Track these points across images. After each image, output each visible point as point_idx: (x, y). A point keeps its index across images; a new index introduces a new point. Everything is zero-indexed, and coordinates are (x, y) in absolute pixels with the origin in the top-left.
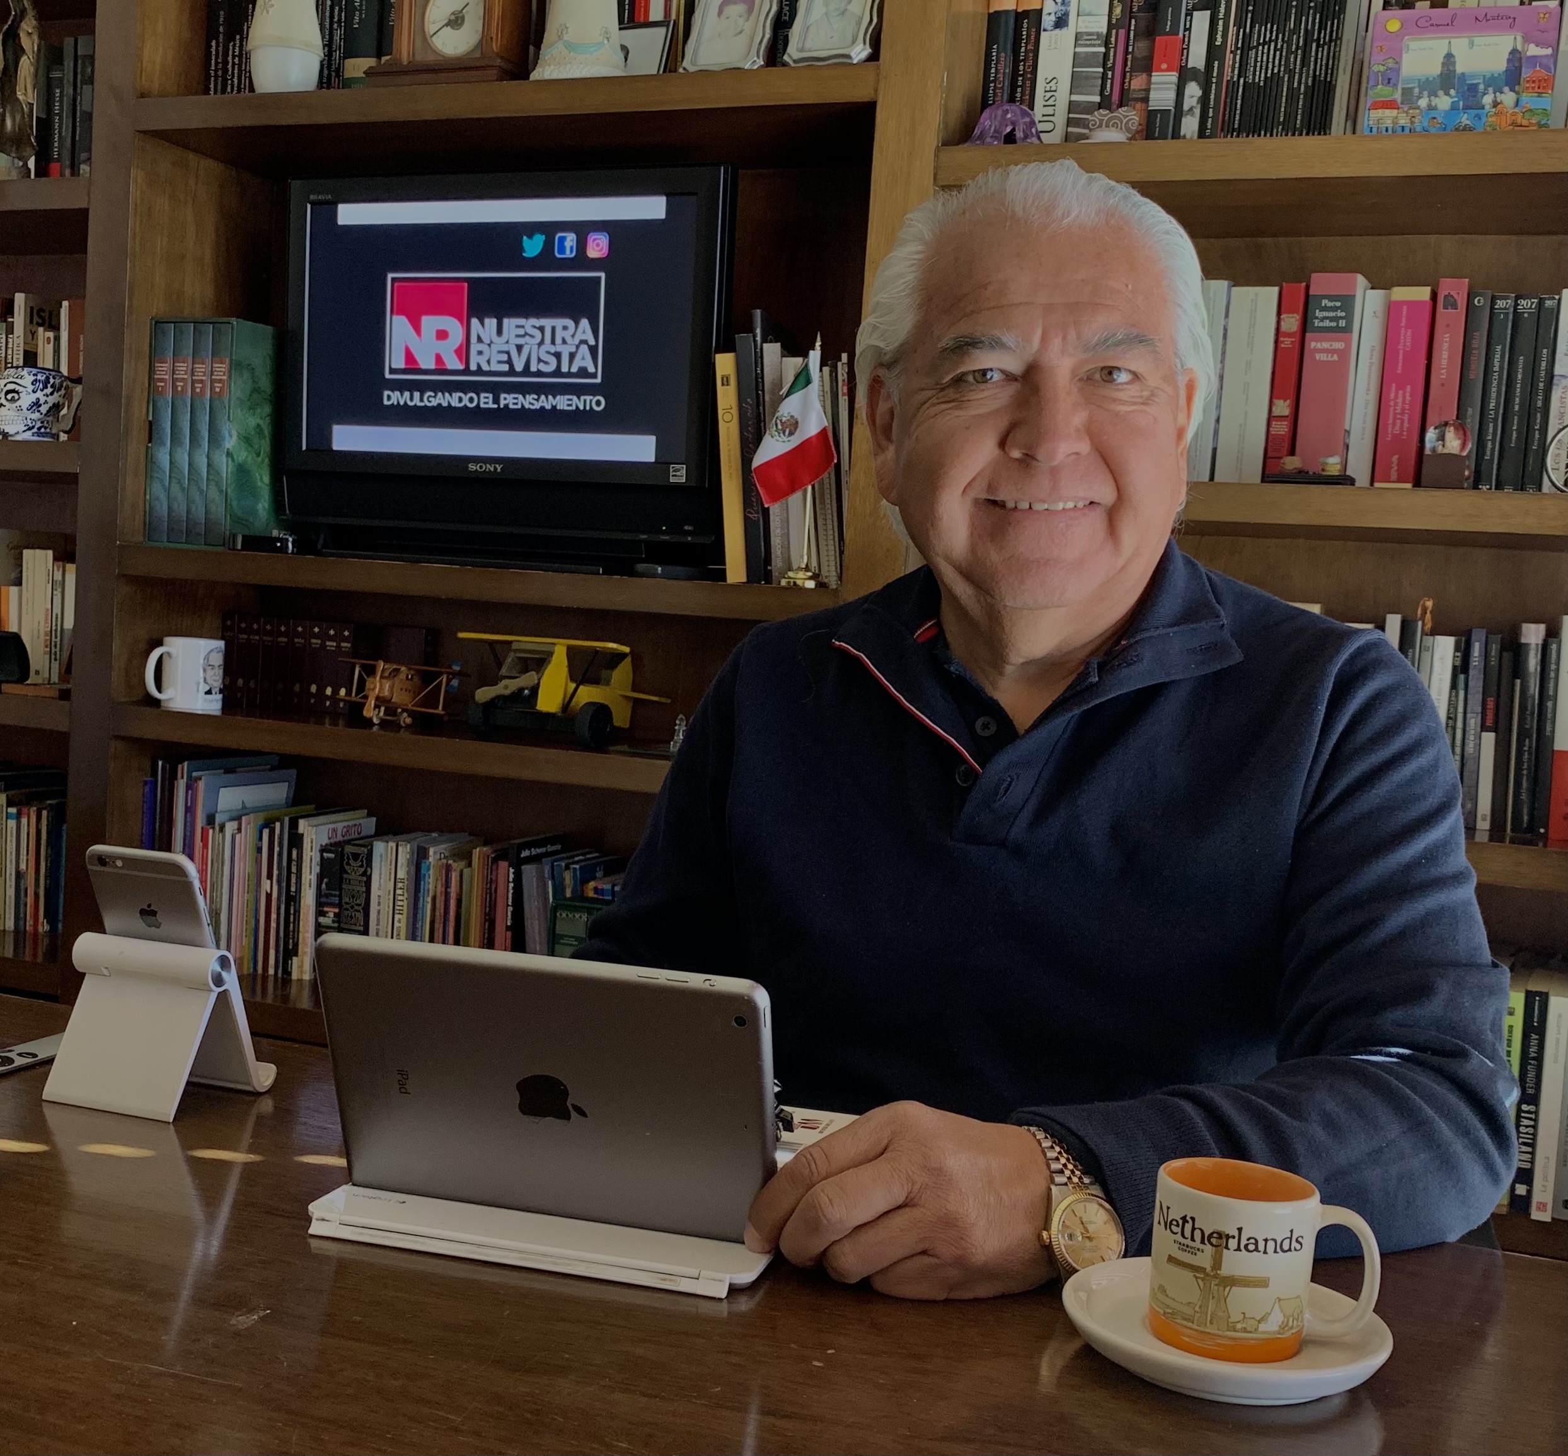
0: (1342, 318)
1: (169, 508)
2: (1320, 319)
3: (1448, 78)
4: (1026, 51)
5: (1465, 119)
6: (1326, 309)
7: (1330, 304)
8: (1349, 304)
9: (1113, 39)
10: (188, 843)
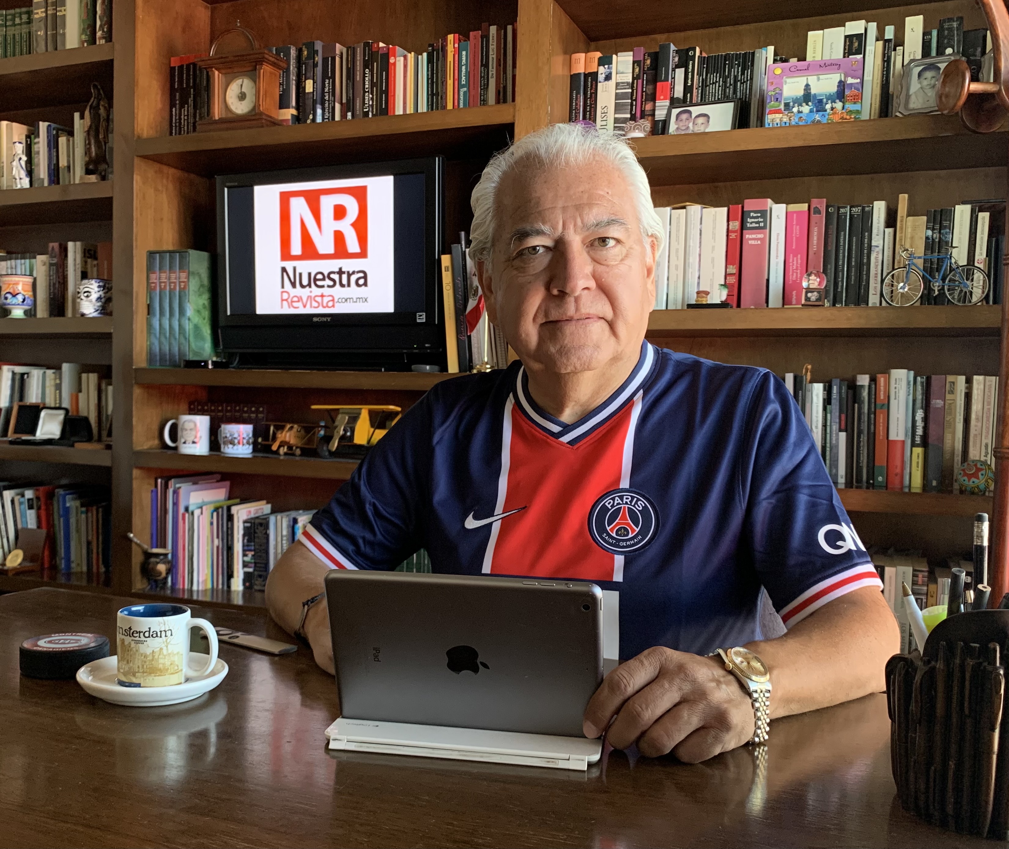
0: (760, 222)
1: (160, 349)
2: (750, 223)
3: (807, 97)
4: (591, 94)
5: (817, 117)
6: (753, 218)
7: (755, 215)
8: (765, 214)
9: (635, 85)
10: (175, 521)
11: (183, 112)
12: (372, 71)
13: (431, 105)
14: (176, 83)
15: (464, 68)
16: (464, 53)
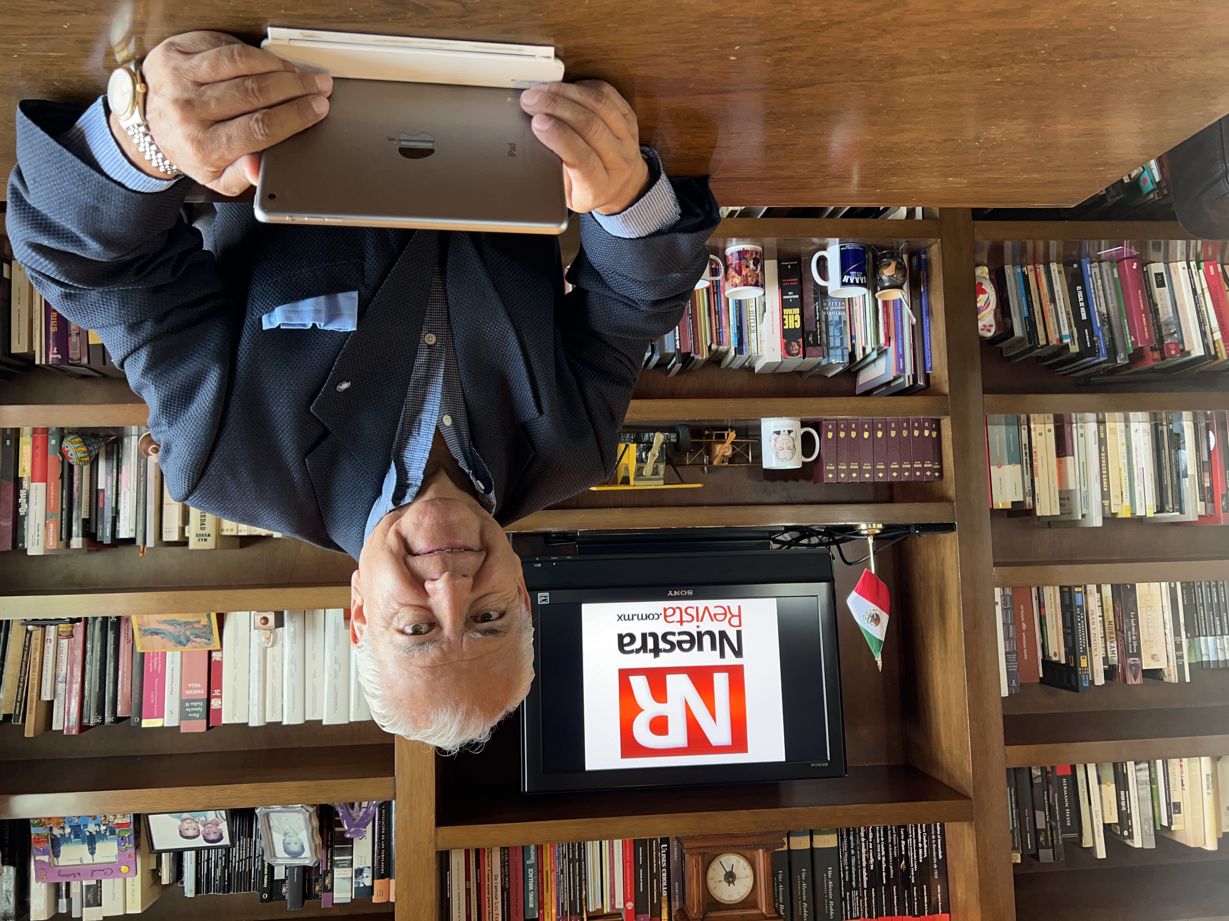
0: (188, 707)
2: (200, 707)
6: (196, 712)
7: (194, 715)
8: (184, 715)
9: (329, 864)
10: (900, 335)
11: (925, 853)
12: (659, 893)
13: (582, 848)
14: (939, 891)
15: (531, 888)
16: (531, 905)
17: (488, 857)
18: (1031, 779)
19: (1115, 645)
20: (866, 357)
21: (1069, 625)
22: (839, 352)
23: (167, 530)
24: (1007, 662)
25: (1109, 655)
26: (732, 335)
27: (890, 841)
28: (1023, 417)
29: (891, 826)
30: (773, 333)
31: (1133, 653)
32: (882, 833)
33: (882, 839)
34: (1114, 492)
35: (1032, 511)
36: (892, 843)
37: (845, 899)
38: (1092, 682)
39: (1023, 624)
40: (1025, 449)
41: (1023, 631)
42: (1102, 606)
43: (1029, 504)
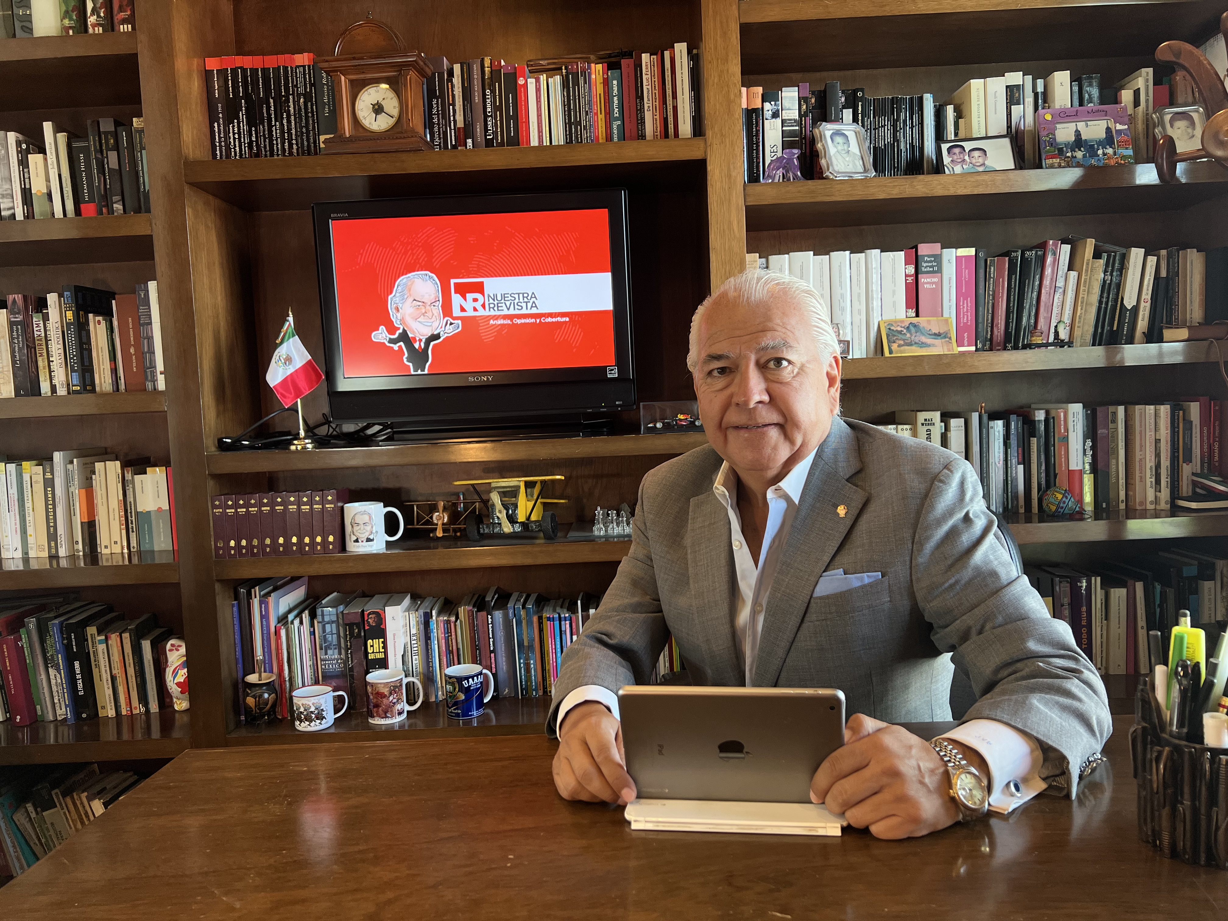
0: (935, 266)
2: (924, 266)
4: (757, 131)
6: (927, 262)
7: (929, 259)
8: (938, 259)
9: (803, 122)
10: (265, 638)
11: (231, 128)
12: (493, 92)
13: (569, 137)
14: (217, 91)
15: (615, 99)
16: (615, 82)
17: (657, 127)
18: (123, 200)
19: (35, 333)
20: (299, 615)
21: (85, 353)
22: (327, 619)
23: (960, 428)
24: (150, 315)
25: (41, 322)
26: (435, 631)
27: (267, 140)
28: (135, 560)
29: (266, 156)
30: (394, 635)
31: (17, 326)
32: (275, 148)
33: (275, 142)
34: (39, 487)
35: (125, 465)
36: (265, 139)
37: (311, 85)
38: (60, 296)
39: (133, 353)
40: (132, 528)
41: (133, 345)
42: (50, 372)
43: (128, 473)
